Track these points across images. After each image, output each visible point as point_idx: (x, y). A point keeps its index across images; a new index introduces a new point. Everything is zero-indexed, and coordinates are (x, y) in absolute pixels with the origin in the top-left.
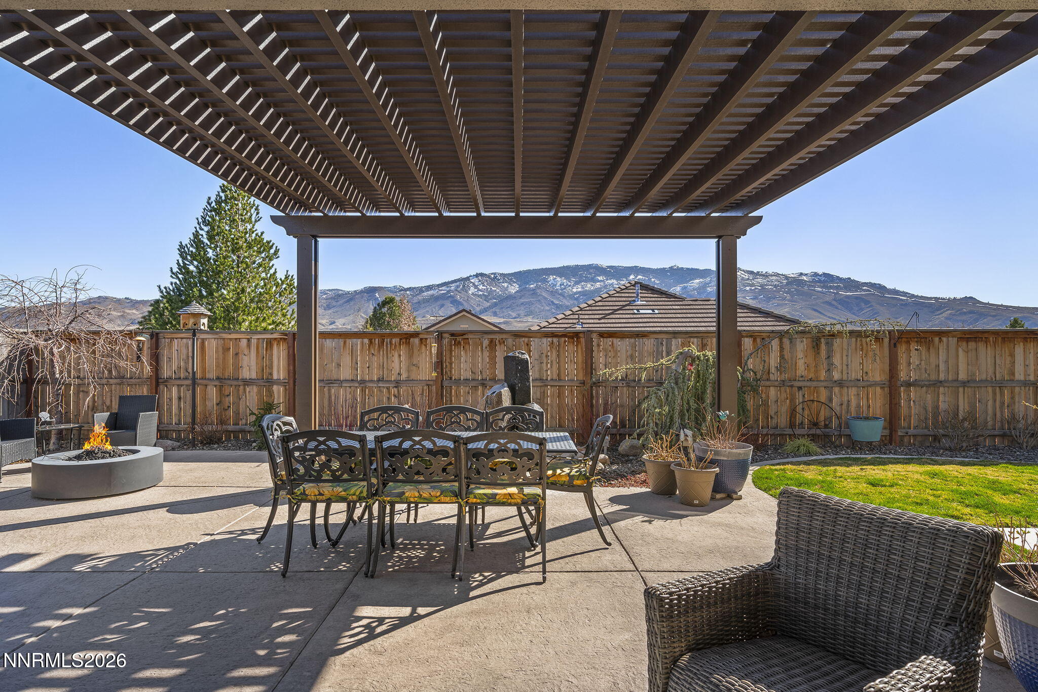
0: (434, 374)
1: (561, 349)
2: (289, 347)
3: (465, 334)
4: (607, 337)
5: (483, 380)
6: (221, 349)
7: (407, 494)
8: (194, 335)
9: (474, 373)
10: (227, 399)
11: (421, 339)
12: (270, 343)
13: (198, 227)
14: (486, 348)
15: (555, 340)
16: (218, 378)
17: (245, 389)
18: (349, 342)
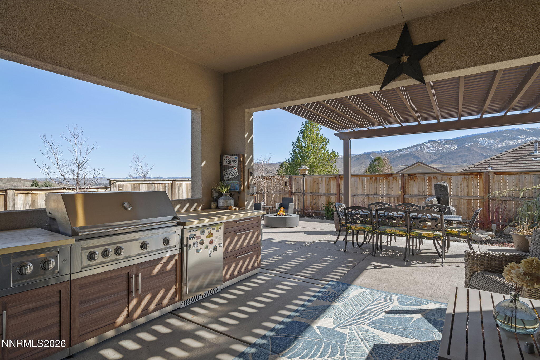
0: (400, 192)
1: (469, 181)
2: (337, 181)
3: (415, 174)
4: (499, 175)
5: (425, 195)
6: (312, 182)
7: (387, 230)
8: (304, 177)
9: (420, 192)
10: (314, 200)
11: (394, 177)
12: (330, 179)
13: (299, 134)
14: (427, 180)
15: (466, 176)
16: (311, 193)
17: (321, 197)
18: (362, 178)
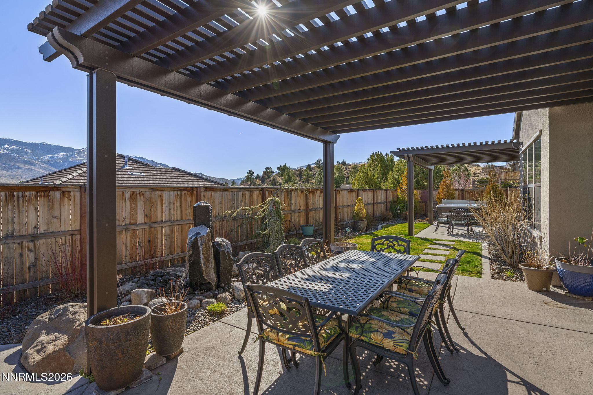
5: (126, 225)
